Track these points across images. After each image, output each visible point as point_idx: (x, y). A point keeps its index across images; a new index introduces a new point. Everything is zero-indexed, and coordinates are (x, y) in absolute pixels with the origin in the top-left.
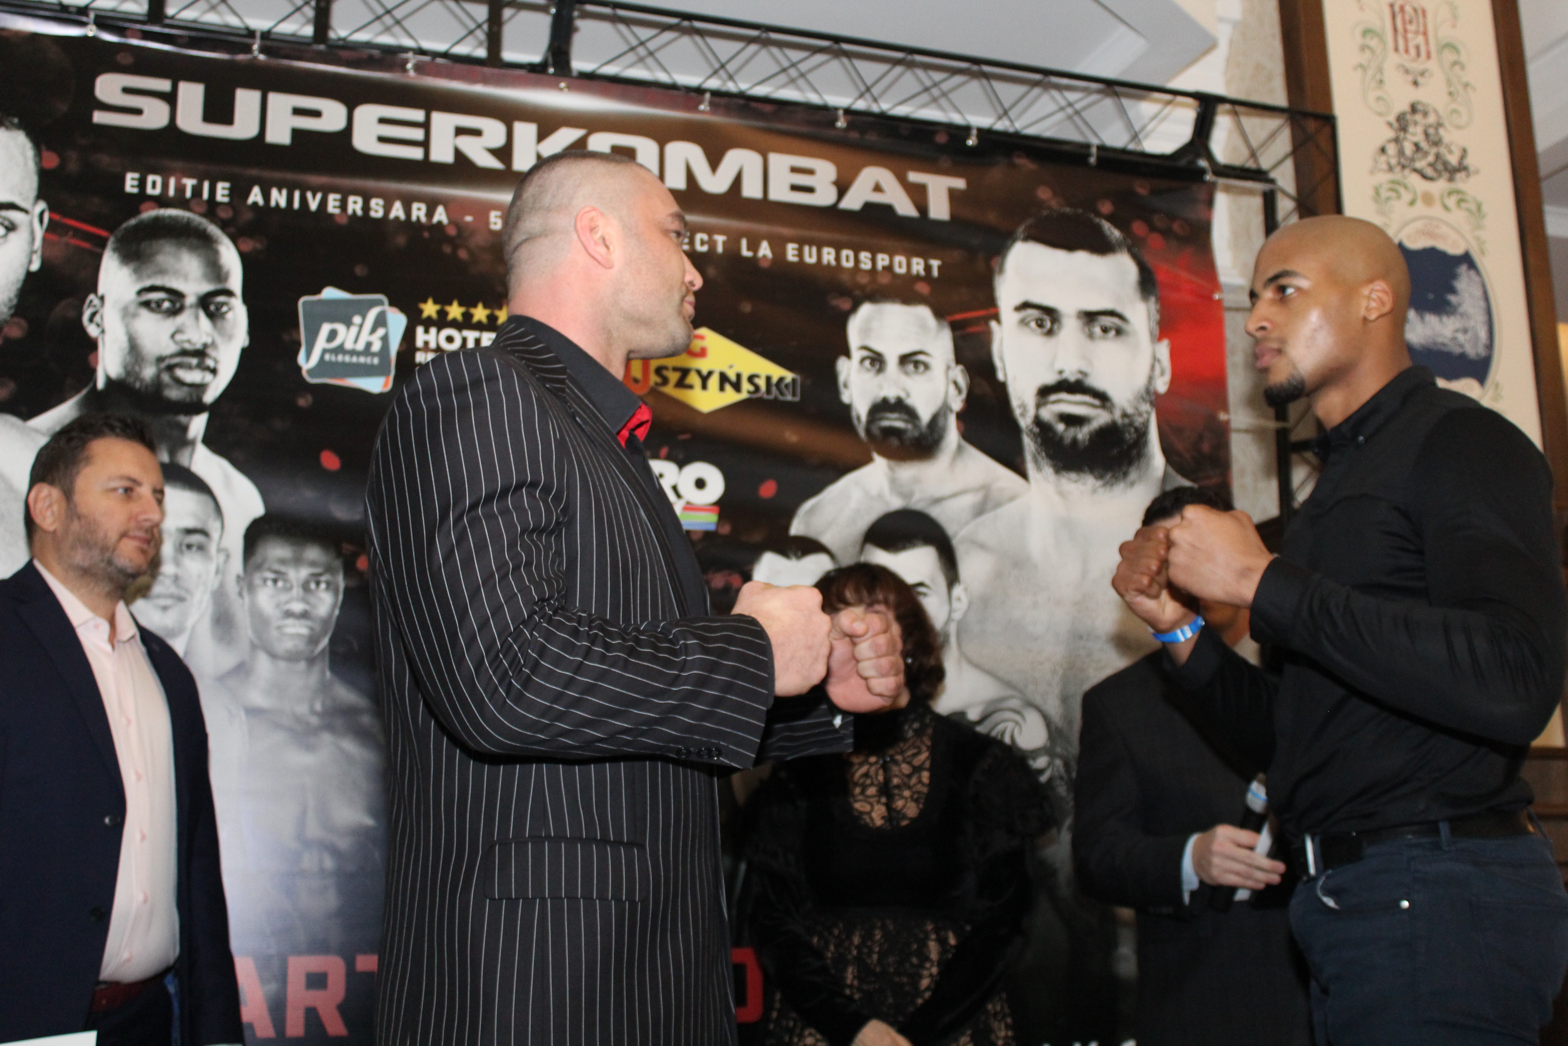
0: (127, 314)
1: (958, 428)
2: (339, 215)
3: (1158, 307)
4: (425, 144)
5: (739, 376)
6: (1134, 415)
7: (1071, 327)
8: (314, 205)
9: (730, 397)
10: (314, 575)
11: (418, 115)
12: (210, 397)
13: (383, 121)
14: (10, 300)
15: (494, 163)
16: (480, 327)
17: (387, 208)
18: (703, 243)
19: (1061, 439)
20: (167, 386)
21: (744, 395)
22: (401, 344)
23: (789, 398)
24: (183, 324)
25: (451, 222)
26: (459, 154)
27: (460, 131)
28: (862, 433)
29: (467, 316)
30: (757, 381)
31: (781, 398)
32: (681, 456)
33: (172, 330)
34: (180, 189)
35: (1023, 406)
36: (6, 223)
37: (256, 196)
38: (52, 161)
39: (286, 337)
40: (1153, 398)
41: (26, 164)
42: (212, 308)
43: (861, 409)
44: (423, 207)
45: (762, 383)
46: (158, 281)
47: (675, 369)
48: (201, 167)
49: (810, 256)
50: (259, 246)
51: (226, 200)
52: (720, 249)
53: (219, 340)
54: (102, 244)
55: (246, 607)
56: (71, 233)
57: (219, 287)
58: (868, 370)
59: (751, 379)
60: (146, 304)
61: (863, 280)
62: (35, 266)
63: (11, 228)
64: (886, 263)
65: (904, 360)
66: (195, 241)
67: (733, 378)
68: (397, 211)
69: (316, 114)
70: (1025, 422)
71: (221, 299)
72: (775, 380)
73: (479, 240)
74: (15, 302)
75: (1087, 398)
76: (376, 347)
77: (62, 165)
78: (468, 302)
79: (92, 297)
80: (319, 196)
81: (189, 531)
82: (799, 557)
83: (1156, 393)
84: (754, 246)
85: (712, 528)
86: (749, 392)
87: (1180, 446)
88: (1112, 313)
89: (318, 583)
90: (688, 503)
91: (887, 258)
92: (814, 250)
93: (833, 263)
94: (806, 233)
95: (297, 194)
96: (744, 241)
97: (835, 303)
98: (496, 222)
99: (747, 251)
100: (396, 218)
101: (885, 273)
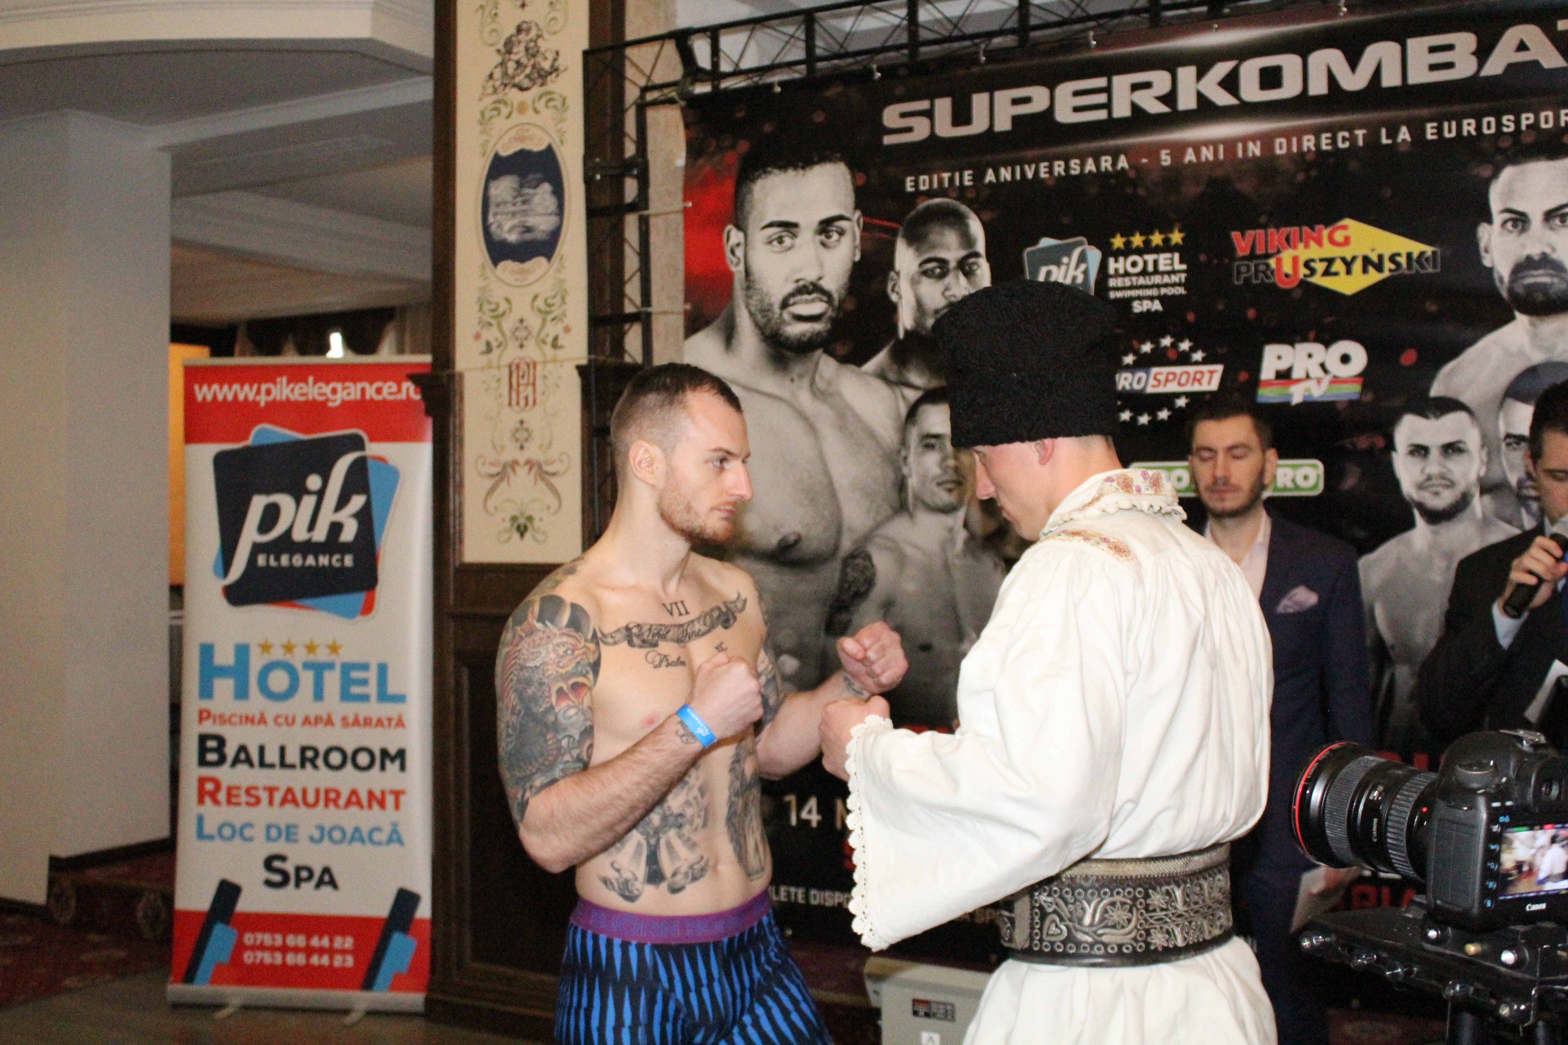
0: (914, 282)
2: (1049, 179)
4: (1108, 106)
8: (1030, 175)
11: (1101, 82)
13: (1077, 93)
15: (1163, 109)
16: (1157, 250)
17: (1082, 165)
18: (1344, 139)
23: (1430, 270)
24: (949, 284)
25: (1130, 166)
26: (1135, 107)
27: (1135, 87)
28: (1504, 294)
29: (1147, 242)
31: (1422, 271)
32: (1327, 337)
34: (941, 181)
37: (990, 176)
38: (862, 180)
42: (967, 268)
44: (1109, 158)
47: (1321, 260)
48: (953, 162)
49: (1450, 131)
50: (995, 215)
51: (971, 183)
52: (1361, 143)
54: (894, 233)
56: (876, 229)
58: (1510, 232)
60: (925, 273)
61: (1506, 143)
62: (857, 258)
63: (841, 233)
64: (1532, 121)
65: (1549, 216)
66: (952, 219)
67: (1375, 259)
68: (1090, 166)
69: (1027, 100)
71: (972, 260)
72: (1415, 256)
73: (1155, 176)
77: (868, 181)
78: (1147, 232)
79: (892, 274)
80: (1033, 166)
82: (1437, 417)
84: (1393, 133)
90: (1335, 377)
91: (1531, 116)
92: (1454, 124)
93: (1474, 133)
94: (1446, 109)
95: (1018, 169)
96: (1384, 131)
97: (1475, 172)
98: (1166, 159)
99: (1387, 138)
100: (1090, 172)
101: (1531, 131)
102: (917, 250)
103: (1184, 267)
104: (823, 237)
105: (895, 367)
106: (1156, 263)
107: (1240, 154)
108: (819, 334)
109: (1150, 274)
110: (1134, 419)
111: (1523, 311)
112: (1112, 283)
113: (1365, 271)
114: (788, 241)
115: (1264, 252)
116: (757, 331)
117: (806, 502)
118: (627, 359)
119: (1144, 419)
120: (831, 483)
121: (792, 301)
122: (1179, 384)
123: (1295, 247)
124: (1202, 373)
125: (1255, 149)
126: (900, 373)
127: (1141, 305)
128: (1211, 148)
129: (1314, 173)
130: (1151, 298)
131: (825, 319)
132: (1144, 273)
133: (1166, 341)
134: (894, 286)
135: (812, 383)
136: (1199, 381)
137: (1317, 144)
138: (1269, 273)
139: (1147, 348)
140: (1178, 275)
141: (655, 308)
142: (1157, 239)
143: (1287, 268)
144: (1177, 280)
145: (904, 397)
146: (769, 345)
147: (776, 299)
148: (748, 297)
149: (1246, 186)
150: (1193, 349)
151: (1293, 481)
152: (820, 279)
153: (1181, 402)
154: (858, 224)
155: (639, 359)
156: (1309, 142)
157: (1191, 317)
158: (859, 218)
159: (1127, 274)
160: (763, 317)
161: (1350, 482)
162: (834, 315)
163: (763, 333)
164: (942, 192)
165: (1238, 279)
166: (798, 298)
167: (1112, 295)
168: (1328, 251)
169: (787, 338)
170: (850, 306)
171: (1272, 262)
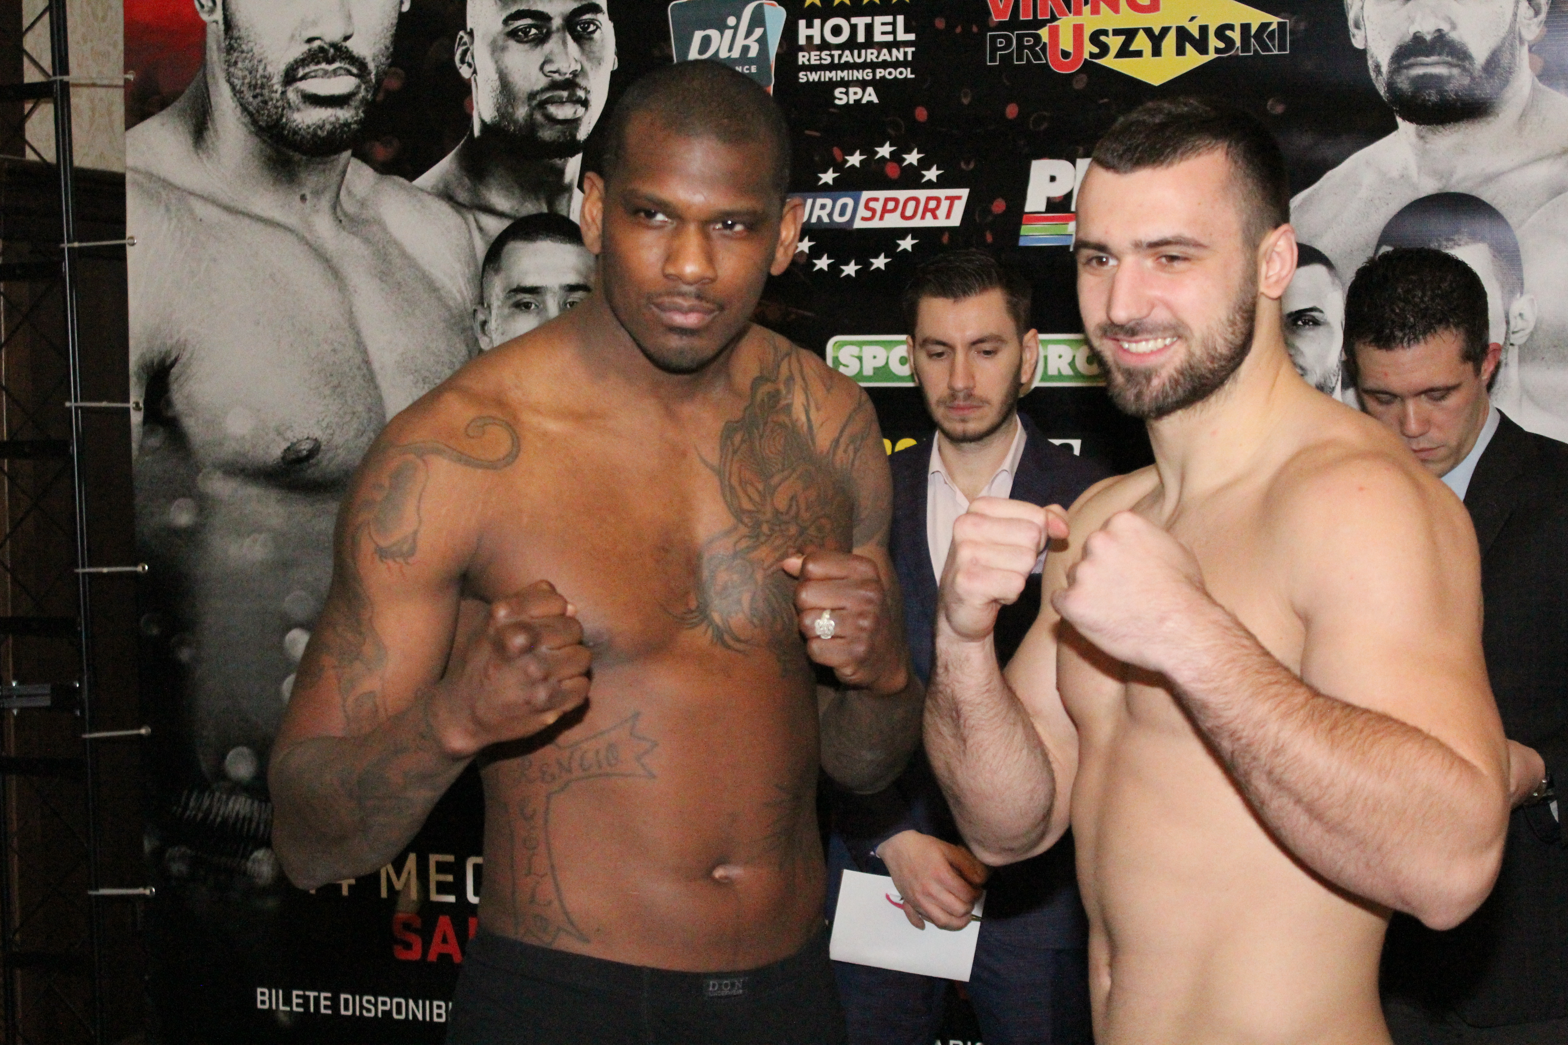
0: (496, 49)
1: (1532, 65)
5: (1204, 29)
9: (1193, 59)
12: (583, 134)
14: (387, 48)
20: (542, 125)
21: (1212, 55)
22: (780, 44)
23: (1276, 52)
24: (551, 52)
30: (1228, 33)
33: (542, 60)
39: (656, 53)
42: (579, 28)
45: (1236, 35)
46: (523, 7)
47: (1117, 32)
53: (588, 66)
59: (1220, 33)
60: (513, 34)
62: (406, 7)
67: (1196, 34)
71: (587, 17)
72: (1253, 31)
74: (391, 50)
76: (753, 53)
79: (461, 33)
81: (572, 288)
86: (1217, 51)
103: (912, 37)
105: (466, 180)
106: (869, 28)
108: (346, 124)
110: (834, 268)
111: (1410, 117)
113: (1181, 51)
115: (1031, 18)
116: (247, 120)
117: (328, 392)
118: (30, 156)
119: (850, 269)
120: (367, 362)
121: (301, 73)
122: (903, 217)
123: (1078, 13)
124: (938, 200)
126: (474, 192)
127: (847, 93)
130: (863, 84)
131: (354, 103)
132: (851, 44)
133: (885, 151)
134: (465, 53)
135: (336, 204)
136: (933, 212)
138: (1037, 49)
139: (855, 160)
140: (902, 50)
141: (75, 74)
143: (1066, 43)
144: (901, 58)
145: (480, 229)
146: (264, 142)
147: (277, 68)
148: (232, 64)
150: (925, 164)
153: (907, 244)
155: (50, 156)
157: (921, 114)
159: (825, 45)
160: (255, 97)
163: (254, 122)
165: (993, 59)
166: (313, 67)
167: (803, 77)
168: (1127, 18)
169: (295, 132)
170: (394, 84)
171: (1044, 33)
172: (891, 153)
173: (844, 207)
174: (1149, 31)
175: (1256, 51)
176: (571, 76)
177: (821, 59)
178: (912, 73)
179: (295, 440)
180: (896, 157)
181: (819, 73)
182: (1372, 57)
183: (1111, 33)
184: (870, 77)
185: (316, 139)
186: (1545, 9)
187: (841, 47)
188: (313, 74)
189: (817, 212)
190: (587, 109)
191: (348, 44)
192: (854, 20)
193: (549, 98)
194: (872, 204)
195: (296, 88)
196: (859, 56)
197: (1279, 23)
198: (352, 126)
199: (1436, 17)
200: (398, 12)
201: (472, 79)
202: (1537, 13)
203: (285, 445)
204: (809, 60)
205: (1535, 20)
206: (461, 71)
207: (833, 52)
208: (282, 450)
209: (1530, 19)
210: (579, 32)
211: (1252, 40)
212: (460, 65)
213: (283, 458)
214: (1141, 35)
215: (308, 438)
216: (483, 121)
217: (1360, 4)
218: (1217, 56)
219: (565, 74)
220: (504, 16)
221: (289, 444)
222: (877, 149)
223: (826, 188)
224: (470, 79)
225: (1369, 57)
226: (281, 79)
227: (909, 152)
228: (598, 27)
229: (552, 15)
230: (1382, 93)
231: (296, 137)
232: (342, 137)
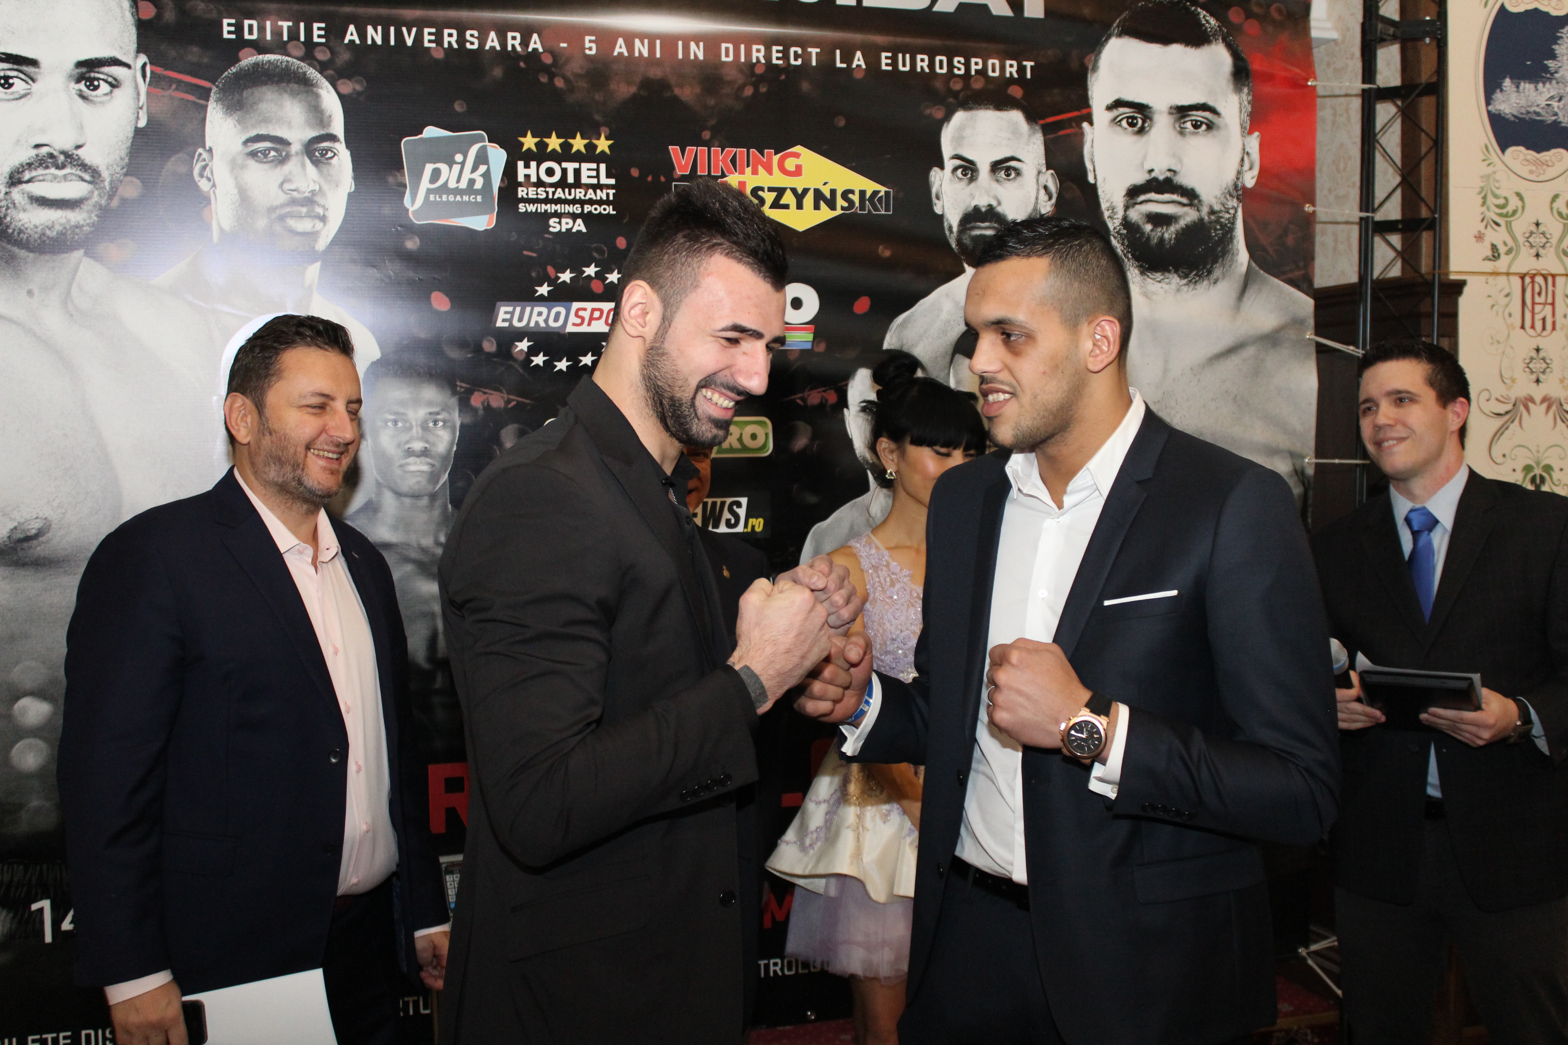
0: (235, 166)
2: (435, 49)
3: (1250, 98)
5: (833, 192)
6: (1221, 211)
7: (1162, 123)
8: (409, 42)
9: (825, 214)
10: (430, 414)
14: (122, 159)
16: (579, 157)
17: (483, 40)
18: (797, 55)
19: (1149, 238)
21: (839, 212)
23: (883, 212)
24: (290, 173)
25: (546, 49)
29: (567, 147)
30: (851, 196)
34: (277, 32)
35: (1112, 208)
36: (110, 79)
37: (352, 34)
38: (148, 11)
39: (391, 180)
40: (1240, 192)
41: (123, 17)
42: (317, 154)
43: (953, 219)
44: (518, 35)
45: (856, 198)
46: (263, 131)
47: (771, 189)
48: (296, 7)
49: (904, 65)
50: (358, 88)
51: (323, 40)
52: (814, 63)
53: (325, 187)
54: (205, 94)
55: (370, 449)
56: (174, 86)
57: (322, 132)
58: (960, 179)
59: (845, 194)
60: (253, 154)
61: (957, 86)
62: (142, 123)
63: (115, 84)
64: (980, 67)
67: (828, 195)
68: (493, 41)
70: (1113, 224)
72: (868, 196)
73: (575, 67)
74: (127, 160)
75: (1175, 197)
76: (479, 185)
77: (159, 16)
78: (566, 134)
79: (200, 150)
80: (414, 30)
83: (1244, 188)
84: (848, 57)
85: (809, 346)
86: (843, 208)
87: (1264, 240)
88: (1204, 107)
89: (435, 422)
91: (980, 61)
92: (908, 56)
93: (927, 70)
94: (900, 40)
95: (392, 29)
96: (838, 52)
97: (928, 112)
98: (591, 47)
99: (841, 62)
100: (493, 48)
101: (978, 77)
102: (239, 122)
103: (612, 181)
104: (82, 86)
106: (577, 172)
107: (680, 56)
109: (570, 186)
110: (549, 364)
112: (521, 192)
114: (19, 86)
119: (562, 365)
121: (27, 176)
123: (742, 172)
125: (697, 52)
128: (646, 41)
129: (763, 89)
130: (574, 217)
131: (86, 207)
132: (562, 183)
133: (591, 271)
134: (204, 168)
137: (768, 57)
139: (566, 277)
140: (604, 191)
142: (578, 144)
144: (604, 198)
149: (687, 93)
151: (740, 440)
152: (78, 147)
154: (144, 76)
156: (758, 53)
157: (621, 243)
158: (144, 67)
159: (540, 183)
161: (801, 442)
162: (103, 202)
164: (280, 47)
166: (40, 171)
168: (779, 180)
169: (21, 231)
170: (129, 192)
172: (596, 273)
173: (558, 315)
174: (794, 190)
175: (869, 210)
176: (310, 194)
177: (537, 194)
178: (613, 210)
179: (23, 520)
180: (600, 276)
181: (536, 205)
182: (947, 220)
183: (766, 190)
184: (579, 211)
185: (45, 238)
186: (1055, 196)
187: (555, 185)
188: (41, 178)
189: (535, 318)
190: (325, 224)
191: (80, 152)
192: (564, 165)
193: (288, 212)
194: (581, 313)
195: (22, 190)
196: (570, 194)
197: (886, 192)
198: (85, 228)
199: (989, 195)
200: (133, 127)
201: (212, 191)
202: (1050, 198)
203: (11, 525)
204: (527, 194)
205: (1050, 203)
206: (199, 184)
207: (548, 189)
208: (8, 530)
209: (1046, 202)
210: (317, 157)
211: (867, 202)
212: (199, 179)
213: (9, 537)
214: (788, 192)
215: (37, 518)
216: (222, 230)
217: (940, 182)
218: (843, 212)
219: (305, 192)
220: (244, 138)
221: (16, 524)
222: (584, 269)
223: (542, 298)
224: (209, 192)
225: (945, 221)
226: (6, 180)
227: (612, 272)
228: (335, 154)
229: (291, 141)
230: (954, 245)
231: (22, 235)
232: (73, 238)
